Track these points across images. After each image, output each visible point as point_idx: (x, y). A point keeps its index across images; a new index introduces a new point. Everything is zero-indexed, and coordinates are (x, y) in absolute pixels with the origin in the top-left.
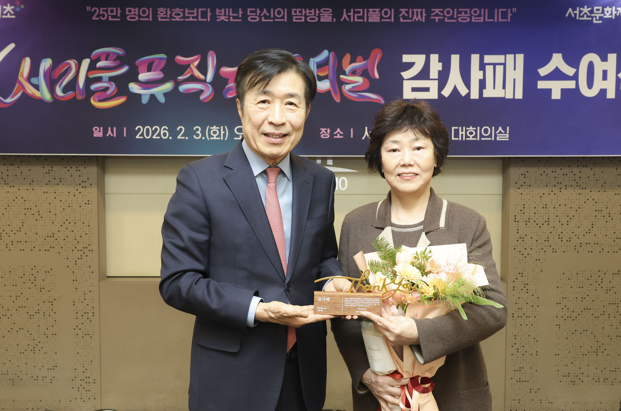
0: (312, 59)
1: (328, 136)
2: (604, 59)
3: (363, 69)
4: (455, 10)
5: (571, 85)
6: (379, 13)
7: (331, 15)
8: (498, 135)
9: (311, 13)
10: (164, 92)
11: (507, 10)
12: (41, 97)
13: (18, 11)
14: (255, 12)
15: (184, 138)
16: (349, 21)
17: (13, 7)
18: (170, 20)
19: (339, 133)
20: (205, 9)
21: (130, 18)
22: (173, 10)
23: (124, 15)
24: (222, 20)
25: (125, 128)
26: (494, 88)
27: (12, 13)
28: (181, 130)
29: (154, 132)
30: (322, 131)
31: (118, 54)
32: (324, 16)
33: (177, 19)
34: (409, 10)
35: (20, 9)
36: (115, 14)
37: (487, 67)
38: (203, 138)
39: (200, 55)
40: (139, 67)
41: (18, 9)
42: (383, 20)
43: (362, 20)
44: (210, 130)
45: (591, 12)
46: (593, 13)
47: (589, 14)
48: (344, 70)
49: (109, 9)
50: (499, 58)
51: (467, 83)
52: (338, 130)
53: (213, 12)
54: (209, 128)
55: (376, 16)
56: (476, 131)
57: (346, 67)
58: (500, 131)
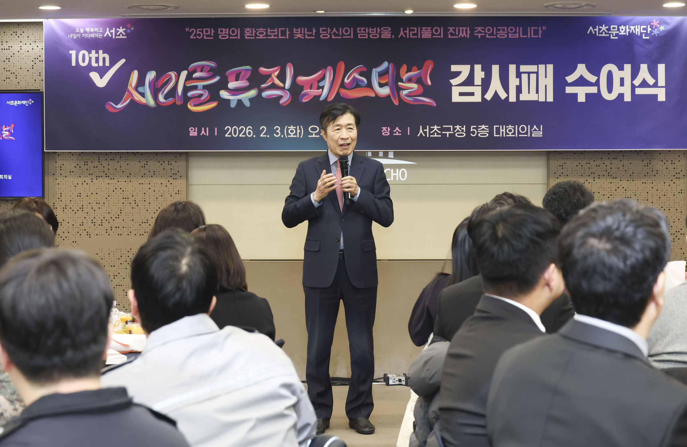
0: (374, 70)
1: (389, 134)
2: (621, 68)
3: (418, 77)
4: (495, 28)
5: (593, 90)
6: (431, 31)
7: (391, 32)
8: (533, 132)
9: (374, 31)
10: (250, 97)
11: (538, 28)
12: (146, 103)
13: (129, 32)
14: (326, 30)
15: (266, 136)
16: (405, 37)
17: (125, 29)
18: (255, 38)
19: (397, 131)
20: (284, 29)
21: (222, 37)
22: (257, 30)
23: (216, 35)
24: (299, 37)
25: (216, 128)
26: (529, 93)
27: (124, 34)
28: (263, 129)
29: (240, 132)
30: (383, 129)
31: (211, 66)
32: (385, 33)
33: (261, 37)
34: (456, 29)
35: (130, 31)
36: (209, 33)
37: (522, 75)
38: (282, 136)
39: (280, 67)
40: (228, 78)
41: (129, 31)
42: (434, 37)
43: (416, 37)
44: (288, 129)
45: (609, 30)
46: (610, 31)
47: (607, 32)
48: (402, 78)
49: (204, 29)
50: (532, 68)
51: (506, 88)
52: (397, 129)
53: (291, 31)
54: (287, 127)
55: (428, 33)
56: (514, 129)
57: (403, 76)
58: (535, 129)
